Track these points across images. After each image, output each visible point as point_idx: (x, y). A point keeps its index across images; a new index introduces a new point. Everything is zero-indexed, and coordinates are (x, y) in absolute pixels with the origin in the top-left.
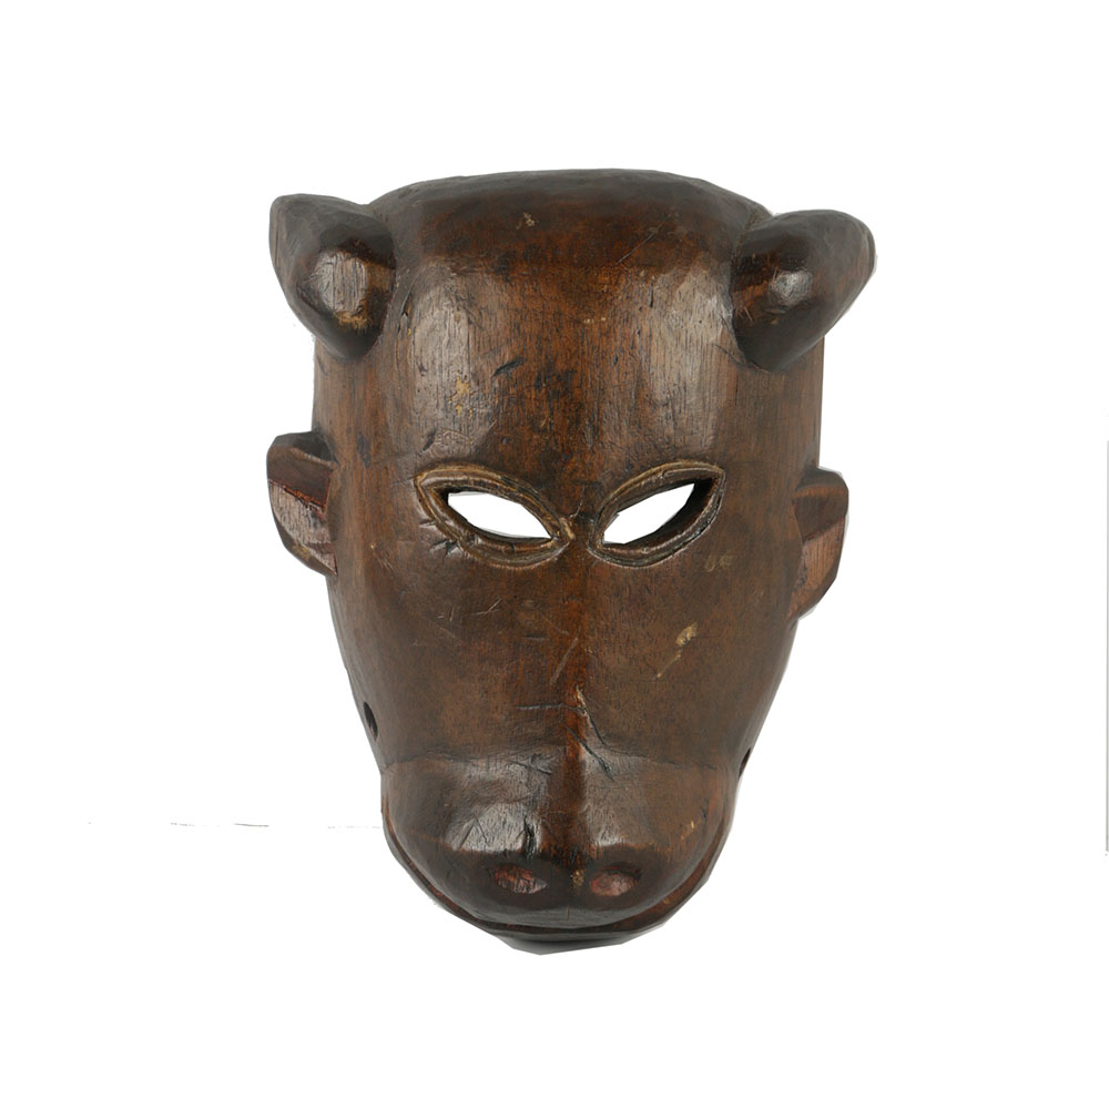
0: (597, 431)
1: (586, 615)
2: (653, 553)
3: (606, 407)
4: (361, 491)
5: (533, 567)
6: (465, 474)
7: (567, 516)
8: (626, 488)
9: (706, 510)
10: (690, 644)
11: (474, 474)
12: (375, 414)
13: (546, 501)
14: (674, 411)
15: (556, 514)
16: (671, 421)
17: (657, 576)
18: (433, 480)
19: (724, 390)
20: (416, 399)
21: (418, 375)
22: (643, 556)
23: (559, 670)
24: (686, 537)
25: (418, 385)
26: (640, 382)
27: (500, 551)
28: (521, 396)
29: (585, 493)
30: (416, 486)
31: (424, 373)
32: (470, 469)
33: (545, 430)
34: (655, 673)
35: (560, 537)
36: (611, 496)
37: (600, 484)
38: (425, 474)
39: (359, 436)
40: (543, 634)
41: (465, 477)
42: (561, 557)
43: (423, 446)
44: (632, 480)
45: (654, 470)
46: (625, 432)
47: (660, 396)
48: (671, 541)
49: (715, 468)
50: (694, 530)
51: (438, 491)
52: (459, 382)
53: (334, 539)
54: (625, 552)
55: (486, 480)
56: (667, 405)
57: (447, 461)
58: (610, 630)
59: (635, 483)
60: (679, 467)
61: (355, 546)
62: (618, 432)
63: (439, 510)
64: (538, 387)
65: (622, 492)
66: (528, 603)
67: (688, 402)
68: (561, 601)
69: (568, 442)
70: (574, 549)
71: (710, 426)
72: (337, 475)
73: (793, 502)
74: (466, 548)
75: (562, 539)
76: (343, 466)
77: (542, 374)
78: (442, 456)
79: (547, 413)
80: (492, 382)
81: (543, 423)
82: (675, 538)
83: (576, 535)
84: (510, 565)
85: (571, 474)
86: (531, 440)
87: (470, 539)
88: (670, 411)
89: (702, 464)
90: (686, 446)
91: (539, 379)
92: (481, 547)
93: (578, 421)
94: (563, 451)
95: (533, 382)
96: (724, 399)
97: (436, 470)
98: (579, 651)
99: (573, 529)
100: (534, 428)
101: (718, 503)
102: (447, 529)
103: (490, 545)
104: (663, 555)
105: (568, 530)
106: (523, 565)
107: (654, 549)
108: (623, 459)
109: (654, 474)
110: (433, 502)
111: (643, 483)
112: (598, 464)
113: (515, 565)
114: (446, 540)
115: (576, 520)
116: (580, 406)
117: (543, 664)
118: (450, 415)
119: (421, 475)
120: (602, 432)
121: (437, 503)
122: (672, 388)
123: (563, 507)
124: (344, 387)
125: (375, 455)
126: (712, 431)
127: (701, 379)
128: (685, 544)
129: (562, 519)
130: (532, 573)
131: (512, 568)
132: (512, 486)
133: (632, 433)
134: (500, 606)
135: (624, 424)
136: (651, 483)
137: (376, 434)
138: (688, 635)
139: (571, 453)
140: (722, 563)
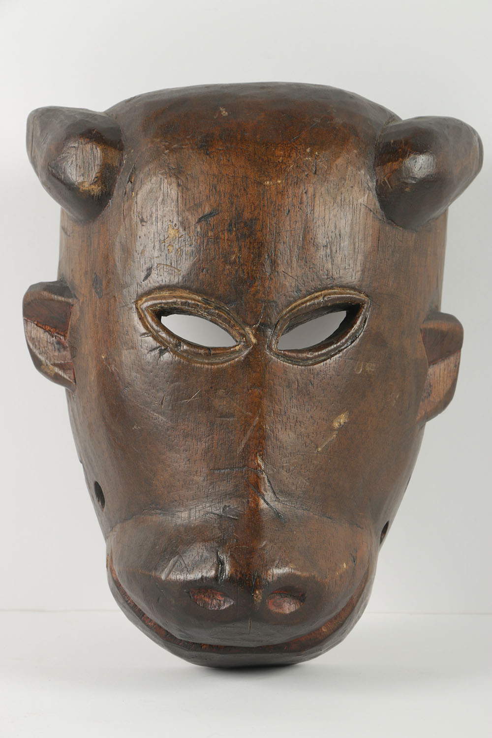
0: (274, 263)
1: (265, 400)
2: (316, 357)
3: (281, 247)
4: (94, 316)
5: (225, 365)
6: (175, 297)
7: (251, 326)
8: (295, 307)
9: (356, 327)
10: (343, 429)
11: (181, 297)
12: (106, 258)
13: (235, 315)
14: (331, 251)
15: (243, 326)
16: (329, 258)
17: (318, 374)
18: (150, 303)
19: (370, 239)
20: (138, 244)
21: (140, 225)
22: (308, 359)
23: (244, 442)
24: (340, 346)
25: (139, 233)
26: (307, 230)
27: (200, 354)
28: (217, 238)
29: (265, 309)
30: (137, 308)
31: (145, 224)
32: (178, 293)
33: (234, 262)
34: (317, 447)
35: (246, 342)
36: (284, 312)
37: (275, 302)
38: (144, 299)
39: (94, 276)
40: (233, 415)
41: (175, 300)
42: (247, 357)
43: (143, 278)
44: (300, 302)
45: (316, 294)
46: (295, 265)
47: (321, 240)
48: (330, 348)
49: (362, 297)
50: (347, 341)
51: (154, 311)
52: (170, 229)
53: (73, 356)
54: (294, 355)
55: (190, 301)
56: (326, 246)
57: (161, 288)
58: (283, 413)
59: (303, 303)
60: (335, 293)
61: (90, 359)
62: (289, 263)
63: (154, 325)
64: (230, 231)
65: (292, 309)
66: (221, 392)
67: (342, 245)
68: (245, 390)
69: (252, 270)
70: (256, 351)
71: (359, 264)
72: (76, 309)
73: (421, 330)
74: (175, 353)
75: (247, 344)
76: (81, 301)
77: (233, 222)
78: (157, 285)
79: (236, 250)
80: (196, 228)
81: (233, 257)
82: (332, 347)
83: (258, 340)
84: (208, 364)
85: (254, 295)
86: (224, 270)
87: (177, 345)
88: (328, 250)
89: (352, 292)
90: (340, 277)
91: (230, 225)
92: (186, 351)
93: (260, 255)
94: (248, 277)
95: (226, 227)
96: (369, 245)
97: (152, 296)
98: (260, 428)
99: (255, 336)
100: (226, 262)
101: (365, 322)
102: (160, 339)
103: (192, 349)
104: (323, 358)
105: (252, 337)
106: (218, 364)
107: (317, 354)
108: (293, 285)
109: (317, 297)
110: (150, 319)
111: (308, 304)
112: (275, 287)
113: (212, 364)
114: (160, 347)
115: (258, 329)
116: (261, 245)
117: (232, 438)
118: (163, 254)
119: (141, 300)
120: (278, 264)
121: (153, 320)
122: (330, 234)
123: (248, 320)
124: (83, 241)
125: (106, 289)
126: (360, 268)
127: (352, 229)
128: (340, 351)
129: (247, 329)
130: (224, 370)
131: (210, 367)
132: (209, 304)
133: (300, 266)
134: (200, 395)
135: (294, 259)
136: (314, 304)
137: (107, 272)
138: (342, 421)
139: (254, 279)
140: (368, 369)
